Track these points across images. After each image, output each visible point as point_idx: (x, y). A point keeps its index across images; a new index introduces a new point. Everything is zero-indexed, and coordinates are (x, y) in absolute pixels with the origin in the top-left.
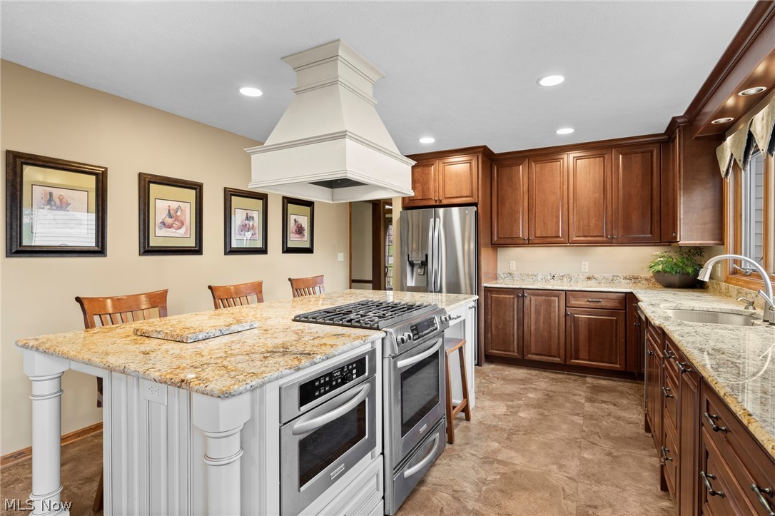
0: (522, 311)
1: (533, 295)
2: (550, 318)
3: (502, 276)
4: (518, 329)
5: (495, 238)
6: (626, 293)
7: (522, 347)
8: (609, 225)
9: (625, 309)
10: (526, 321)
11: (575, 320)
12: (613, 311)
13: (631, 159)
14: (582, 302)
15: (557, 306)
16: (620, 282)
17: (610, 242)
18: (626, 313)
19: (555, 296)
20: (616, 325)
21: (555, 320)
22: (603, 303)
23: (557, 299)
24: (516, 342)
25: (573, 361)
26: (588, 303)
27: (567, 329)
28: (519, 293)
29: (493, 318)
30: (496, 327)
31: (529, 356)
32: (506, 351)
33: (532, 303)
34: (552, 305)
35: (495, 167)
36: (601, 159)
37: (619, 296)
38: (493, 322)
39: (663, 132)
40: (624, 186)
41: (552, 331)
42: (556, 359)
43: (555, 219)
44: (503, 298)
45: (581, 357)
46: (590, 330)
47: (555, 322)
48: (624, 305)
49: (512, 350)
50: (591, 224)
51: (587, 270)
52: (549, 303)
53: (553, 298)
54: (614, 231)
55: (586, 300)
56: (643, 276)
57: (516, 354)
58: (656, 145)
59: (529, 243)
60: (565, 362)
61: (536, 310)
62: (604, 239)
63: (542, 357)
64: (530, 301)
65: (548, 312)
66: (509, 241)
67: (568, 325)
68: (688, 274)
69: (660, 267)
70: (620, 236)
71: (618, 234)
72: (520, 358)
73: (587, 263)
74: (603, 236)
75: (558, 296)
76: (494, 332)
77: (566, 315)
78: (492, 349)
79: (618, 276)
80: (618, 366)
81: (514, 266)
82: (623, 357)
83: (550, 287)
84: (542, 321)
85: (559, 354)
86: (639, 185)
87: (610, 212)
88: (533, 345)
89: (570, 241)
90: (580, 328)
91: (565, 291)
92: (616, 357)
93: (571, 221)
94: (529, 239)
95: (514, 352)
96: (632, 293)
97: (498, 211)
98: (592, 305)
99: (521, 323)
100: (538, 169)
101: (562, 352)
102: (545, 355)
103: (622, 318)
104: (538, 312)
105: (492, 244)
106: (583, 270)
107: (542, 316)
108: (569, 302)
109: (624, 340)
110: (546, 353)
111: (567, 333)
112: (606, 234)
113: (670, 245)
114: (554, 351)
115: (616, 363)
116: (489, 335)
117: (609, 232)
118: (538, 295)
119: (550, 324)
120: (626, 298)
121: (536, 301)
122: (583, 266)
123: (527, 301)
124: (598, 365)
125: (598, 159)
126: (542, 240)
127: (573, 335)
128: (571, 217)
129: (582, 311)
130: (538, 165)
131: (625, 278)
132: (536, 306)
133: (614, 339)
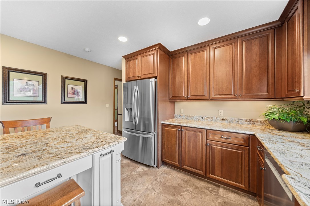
0: (180, 138)
1: (187, 130)
2: (196, 145)
3: (177, 116)
4: (178, 149)
5: (171, 97)
6: (250, 135)
7: (181, 161)
8: (236, 87)
9: (249, 146)
10: (183, 145)
11: (212, 149)
12: (239, 146)
13: (252, 43)
14: (217, 138)
15: (201, 138)
16: (243, 123)
17: (237, 98)
18: (249, 149)
19: (200, 132)
20: (242, 157)
21: (199, 147)
22: (232, 140)
23: (201, 134)
24: (177, 157)
25: (210, 175)
26: (221, 139)
27: (207, 154)
28: (180, 128)
29: (166, 141)
30: (167, 146)
31: (184, 166)
32: (172, 161)
33: (186, 134)
34: (198, 137)
35: (171, 59)
36: (231, 46)
37: (244, 136)
38: (166, 143)
39: (278, 19)
40: (246, 61)
41: (198, 154)
42: (200, 172)
43: (202, 85)
44: (171, 130)
45: (216, 174)
46: (222, 157)
47: (200, 148)
48: (248, 142)
49: (175, 161)
50: (224, 87)
51: (222, 115)
52: (196, 136)
53: (198, 133)
54: (239, 92)
55: (219, 136)
56: (259, 120)
57: (177, 164)
58: (271, 30)
59: (188, 99)
60: (206, 174)
61: (188, 139)
62: (233, 96)
63: (192, 169)
64: (185, 133)
65: (196, 142)
66: (177, 98)
67: (208, 151)
68: (302, 122)
69: (276, 116)
70: (243, 94)
71: (242, 93)
72: (179, 166)
73: (222, 111)
74: (232, 94)
75: (202, 132)
76: (166, 149)
77: (206, 145)
78: (165, 158)
79: (241, 119)
80: (243, 186)
81: (182, 111)
82: (247, 181)
83: (196, 126)
84: (192, 146)
85: (202, 169)
86: (258, 59)
87: (236, 79)
88: (186, 160)
89: (211, 98)
90: (216, 154)
91: (206, 129)
92: (241, 179)
93: (211, 86)
94: (187, 97)
95: (176, 162)
96: (254, 135)
97: (172, 82)
98: (224, 140)
99: (180, 146)
100: (193, 57)
101: (204, 168)
102: (193, 168)
103: (246, 152)
104: (189, 141)
105: (169, 100)
106: (219, 115)
107: (192, 143)
108: (208, 137)
109: (247, 168)
110: (194, 167)
111: (207, 157)
112: (234, 93)
113: (283, 100)
114: (199, 167)
115: (241, 184)
116: (164, 150)
117: (236, 92)
118: (189, 130)
119: (196, 149)
120: (249, 138)
121: (188, 134)
122: (219, 113)
123: (183, 134)
124: (228, 182)
125: (228, 46)
126: (194, 98)
127: (211, 158)
128: (211, 83)
129: (217, 144)
130: (193, 55)
131: (246, 121)
132: (188, 137)
133: (240, 166)
